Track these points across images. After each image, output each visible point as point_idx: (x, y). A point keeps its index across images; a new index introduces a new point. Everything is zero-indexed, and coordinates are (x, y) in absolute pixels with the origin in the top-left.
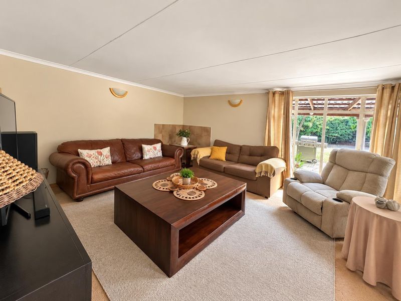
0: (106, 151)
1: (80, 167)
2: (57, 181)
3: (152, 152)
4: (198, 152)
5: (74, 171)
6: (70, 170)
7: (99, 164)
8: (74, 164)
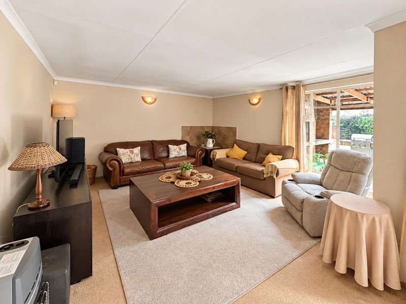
0: (137, 150)
1: (114, 163)
2: (104, 174)
3: (176, 151)
4: (216, 153)
5: (111, 166)
6: (108, 165)
7: (130, 161)
8: (111, 160)
